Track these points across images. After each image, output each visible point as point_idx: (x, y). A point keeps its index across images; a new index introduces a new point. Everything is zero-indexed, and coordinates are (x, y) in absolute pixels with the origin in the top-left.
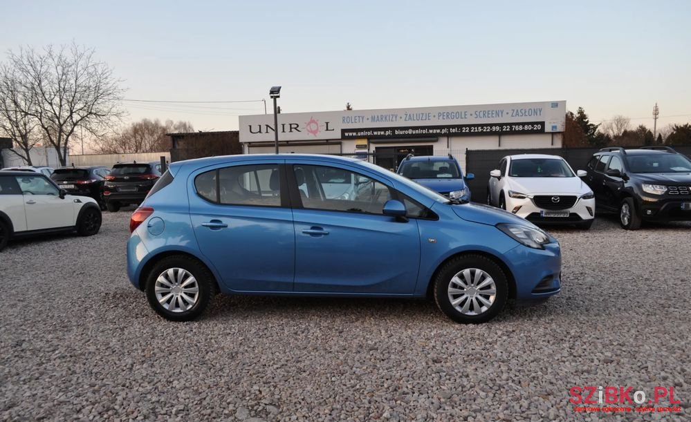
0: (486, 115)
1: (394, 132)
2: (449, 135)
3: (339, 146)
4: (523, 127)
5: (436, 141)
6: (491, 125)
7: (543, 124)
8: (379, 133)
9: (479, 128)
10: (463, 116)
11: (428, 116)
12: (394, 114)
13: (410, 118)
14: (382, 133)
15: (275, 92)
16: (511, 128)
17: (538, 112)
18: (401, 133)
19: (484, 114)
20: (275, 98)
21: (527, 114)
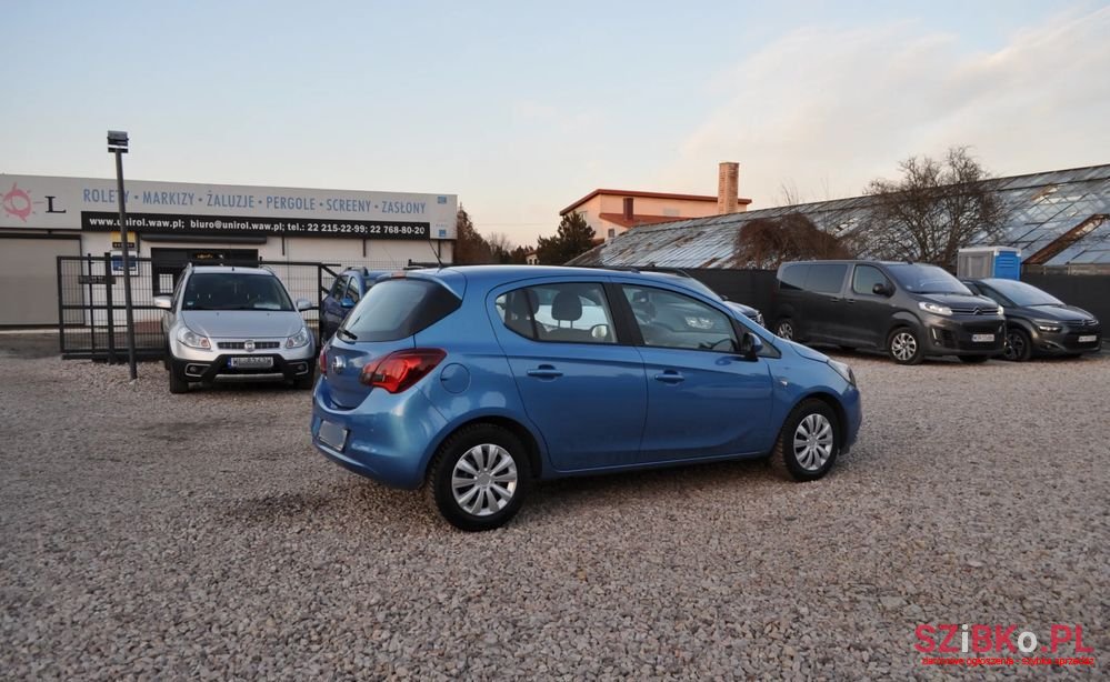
0: (345, 206)
1: (187, 224)
2: (285, 235)
3: (77, 242)
4: (400, 228)
5: (264, 243)
6: (353, 223)
7: (426, 226)
8: (159, 224)
9: (335, 226)
10: (308, 205)
11: (249, 201)
12: (187, 191)
13: (217, 202)
14: (166, 224)
15: (118, 142)
16: (382, 230)
17: (420, 208)
18: (202, 225)
19: (341, 206)
20: (119, 153)
21: (404, 209)
